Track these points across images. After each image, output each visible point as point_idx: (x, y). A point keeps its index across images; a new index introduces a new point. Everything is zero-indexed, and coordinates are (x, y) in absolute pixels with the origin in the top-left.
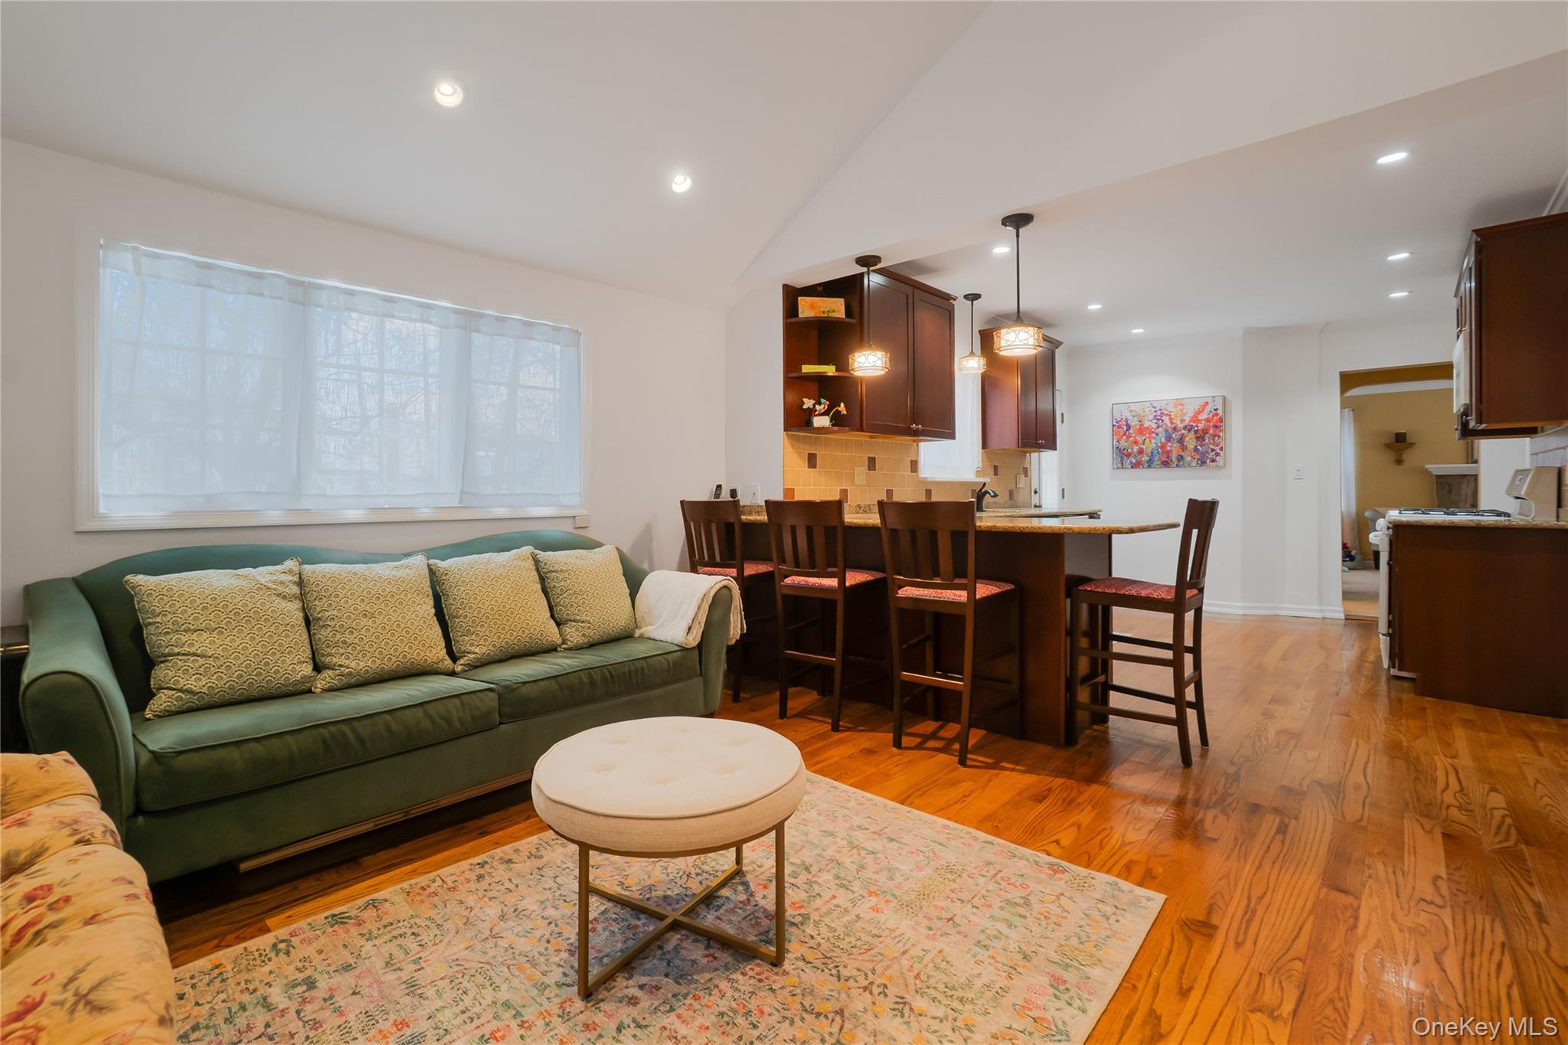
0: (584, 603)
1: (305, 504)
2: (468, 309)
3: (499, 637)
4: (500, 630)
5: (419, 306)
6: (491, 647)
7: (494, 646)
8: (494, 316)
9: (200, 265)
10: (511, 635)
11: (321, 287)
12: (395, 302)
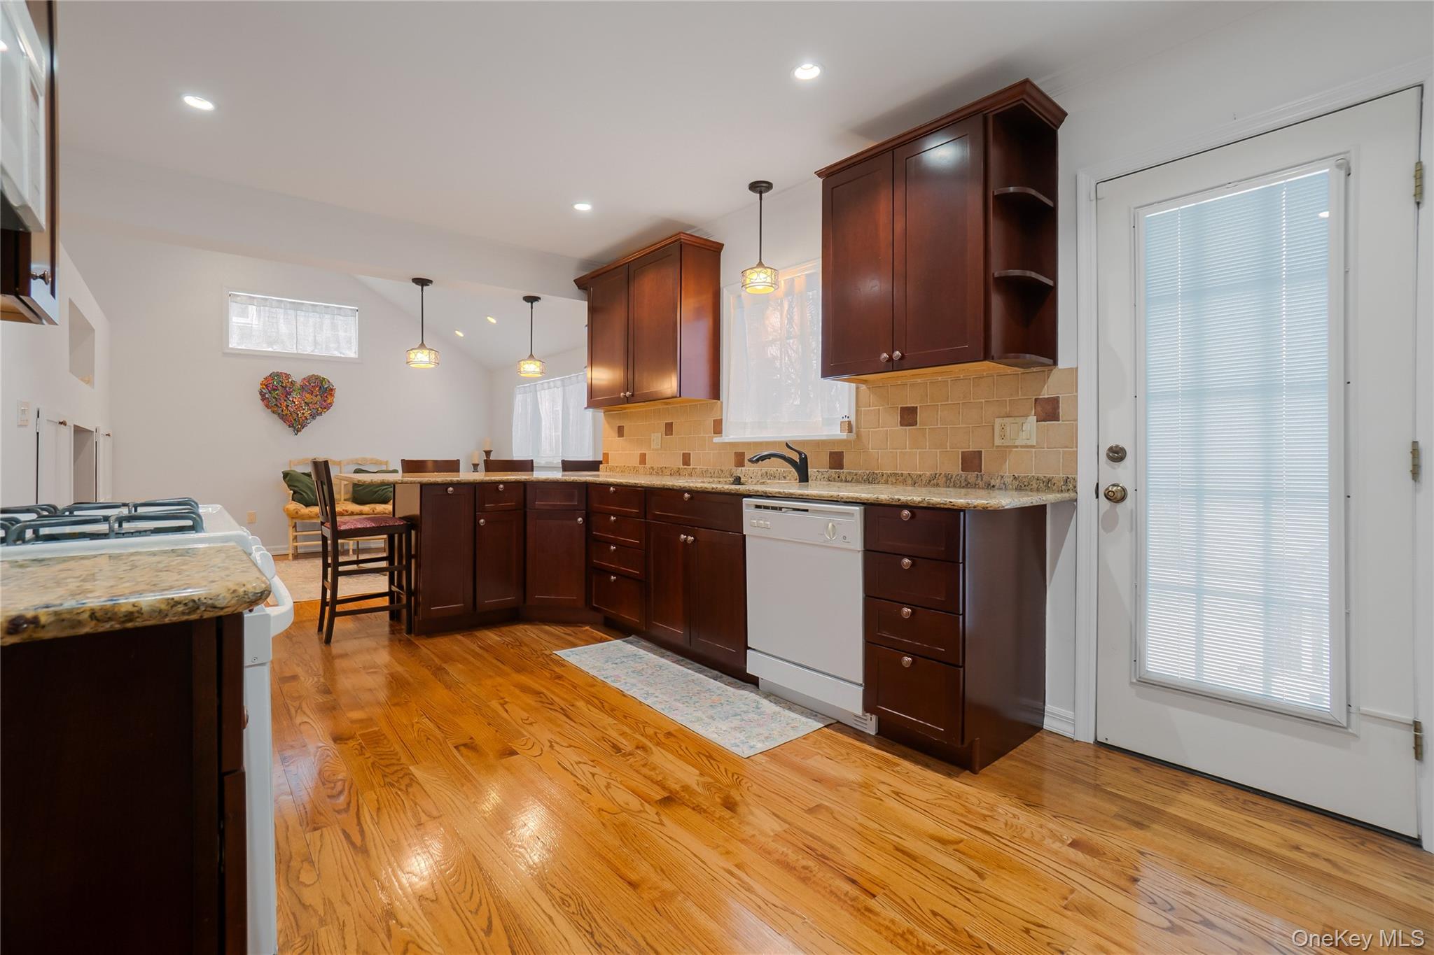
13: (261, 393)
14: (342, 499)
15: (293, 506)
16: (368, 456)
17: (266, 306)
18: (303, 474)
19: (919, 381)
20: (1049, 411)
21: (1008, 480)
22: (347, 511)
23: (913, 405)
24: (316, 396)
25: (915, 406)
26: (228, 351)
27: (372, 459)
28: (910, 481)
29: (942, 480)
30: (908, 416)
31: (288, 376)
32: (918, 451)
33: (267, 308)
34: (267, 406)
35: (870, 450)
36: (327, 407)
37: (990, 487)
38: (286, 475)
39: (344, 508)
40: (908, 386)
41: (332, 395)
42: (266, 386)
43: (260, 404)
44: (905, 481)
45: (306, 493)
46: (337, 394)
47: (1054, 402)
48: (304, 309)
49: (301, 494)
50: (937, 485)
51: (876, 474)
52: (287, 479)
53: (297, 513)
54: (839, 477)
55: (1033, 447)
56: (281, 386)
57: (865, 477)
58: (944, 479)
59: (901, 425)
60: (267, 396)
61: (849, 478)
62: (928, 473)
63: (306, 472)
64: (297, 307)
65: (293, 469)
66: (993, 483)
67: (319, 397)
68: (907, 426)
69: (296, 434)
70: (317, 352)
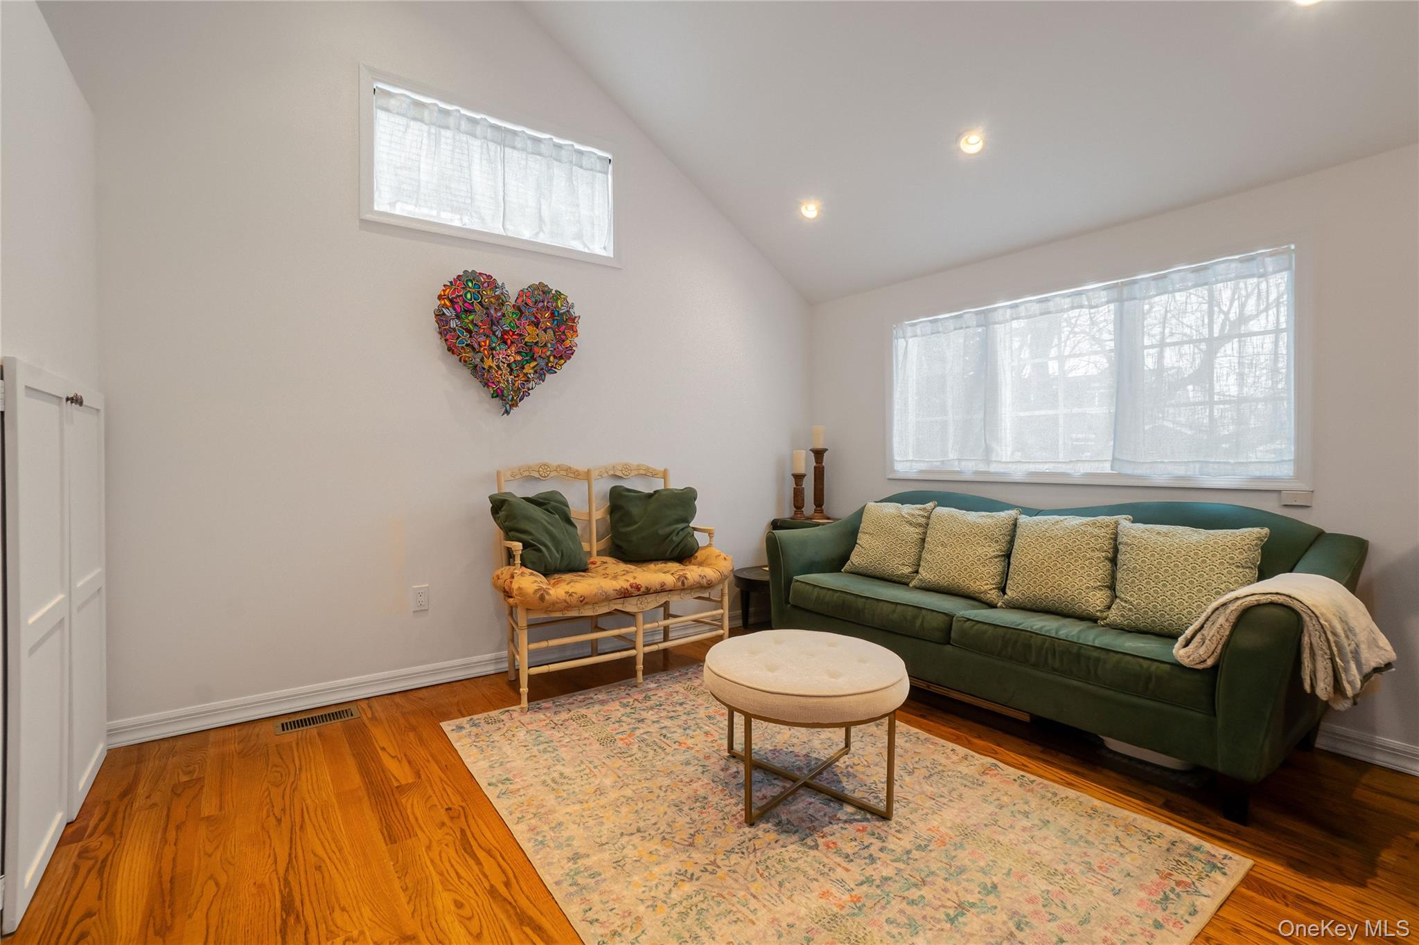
0: (1133, 582)
1: (993, 468)
2: (1119, 281)
3: (1029, 588)
4: (1031, 583)
5: (1069, 296)
6: (1020, 595)
7: (1023, 594)
8: (1149, 278)
9: (931, 321)
10: (1040, 589)
11: (995, 309)
12: (1049, 300)
13: (440, 316)
14: (595, 553)
15: (528, 582)
16: (634, 461)
17: (447, 128)
18: (527, 499)
22: (638, 588)
24: (545, 331)
26: (369, 216)
27: (638, 467)
31: (491, 283)
33: (448, 133)
34: (451, 350)
36: (565, 354)
38: (499, 505)
39: (632, 581)
41: (574, 330)
42: (451, 301)
43: (434, 343)
45: (546, 546)
46: (581, 327)
48: (519, 145)
49: (539, 550)
52: (502, 514)
53: (542, 598)
56: (480, 303)
60: (453, 324)
63: (530, 495)
64: (505, 139)
65: (506, 489)
67: (550, 332)
69: (507, 412)
70: (543, 239)
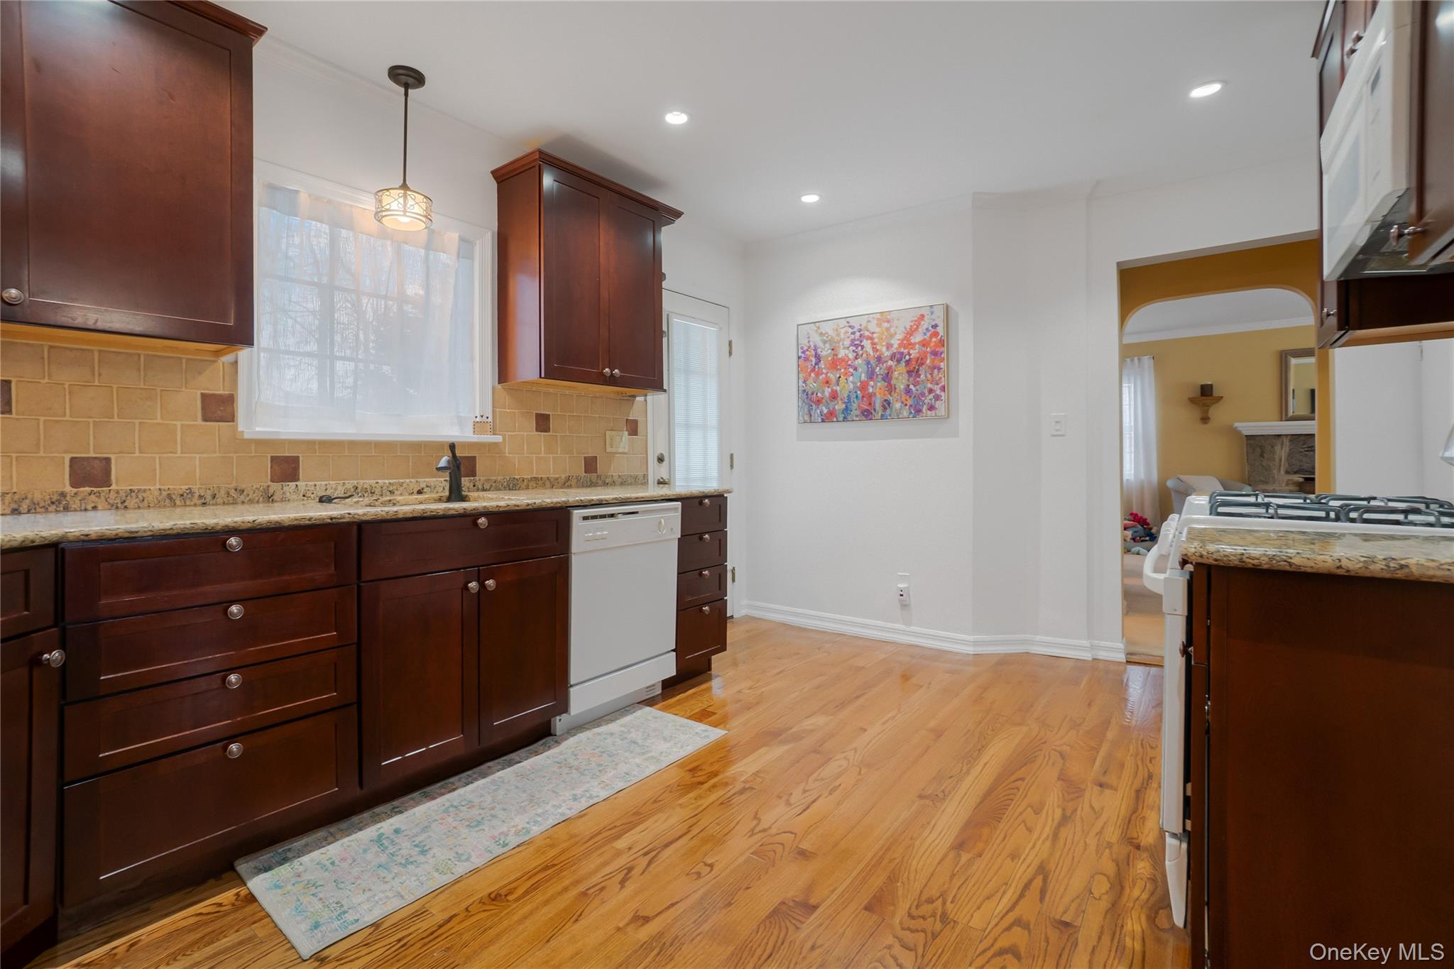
19: (551, 390)
20: (633, 428)
21: (615, 478)
23: (545, 413)
25: (548, 413)
28: (548, 484)
29: (574, 482)
30: (543, 422)
32: (551, 455)
35: (507, 455)
37: (606, 484)
40: (542, 394)
44: (544, 484)
47: (635, 422)
50: (570, 487)
51: (517, 479)
54: (474, 486)
55: (625, 453)
57: (505, 484)
58: (576, 480)
59: (537, 430)
61: (487, 486)
62: (563, 476)
66: (607, 481)
68: (541, 432)
